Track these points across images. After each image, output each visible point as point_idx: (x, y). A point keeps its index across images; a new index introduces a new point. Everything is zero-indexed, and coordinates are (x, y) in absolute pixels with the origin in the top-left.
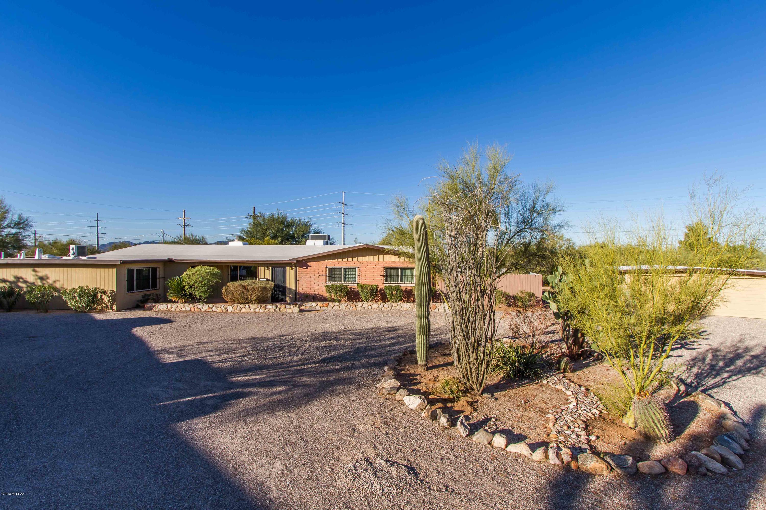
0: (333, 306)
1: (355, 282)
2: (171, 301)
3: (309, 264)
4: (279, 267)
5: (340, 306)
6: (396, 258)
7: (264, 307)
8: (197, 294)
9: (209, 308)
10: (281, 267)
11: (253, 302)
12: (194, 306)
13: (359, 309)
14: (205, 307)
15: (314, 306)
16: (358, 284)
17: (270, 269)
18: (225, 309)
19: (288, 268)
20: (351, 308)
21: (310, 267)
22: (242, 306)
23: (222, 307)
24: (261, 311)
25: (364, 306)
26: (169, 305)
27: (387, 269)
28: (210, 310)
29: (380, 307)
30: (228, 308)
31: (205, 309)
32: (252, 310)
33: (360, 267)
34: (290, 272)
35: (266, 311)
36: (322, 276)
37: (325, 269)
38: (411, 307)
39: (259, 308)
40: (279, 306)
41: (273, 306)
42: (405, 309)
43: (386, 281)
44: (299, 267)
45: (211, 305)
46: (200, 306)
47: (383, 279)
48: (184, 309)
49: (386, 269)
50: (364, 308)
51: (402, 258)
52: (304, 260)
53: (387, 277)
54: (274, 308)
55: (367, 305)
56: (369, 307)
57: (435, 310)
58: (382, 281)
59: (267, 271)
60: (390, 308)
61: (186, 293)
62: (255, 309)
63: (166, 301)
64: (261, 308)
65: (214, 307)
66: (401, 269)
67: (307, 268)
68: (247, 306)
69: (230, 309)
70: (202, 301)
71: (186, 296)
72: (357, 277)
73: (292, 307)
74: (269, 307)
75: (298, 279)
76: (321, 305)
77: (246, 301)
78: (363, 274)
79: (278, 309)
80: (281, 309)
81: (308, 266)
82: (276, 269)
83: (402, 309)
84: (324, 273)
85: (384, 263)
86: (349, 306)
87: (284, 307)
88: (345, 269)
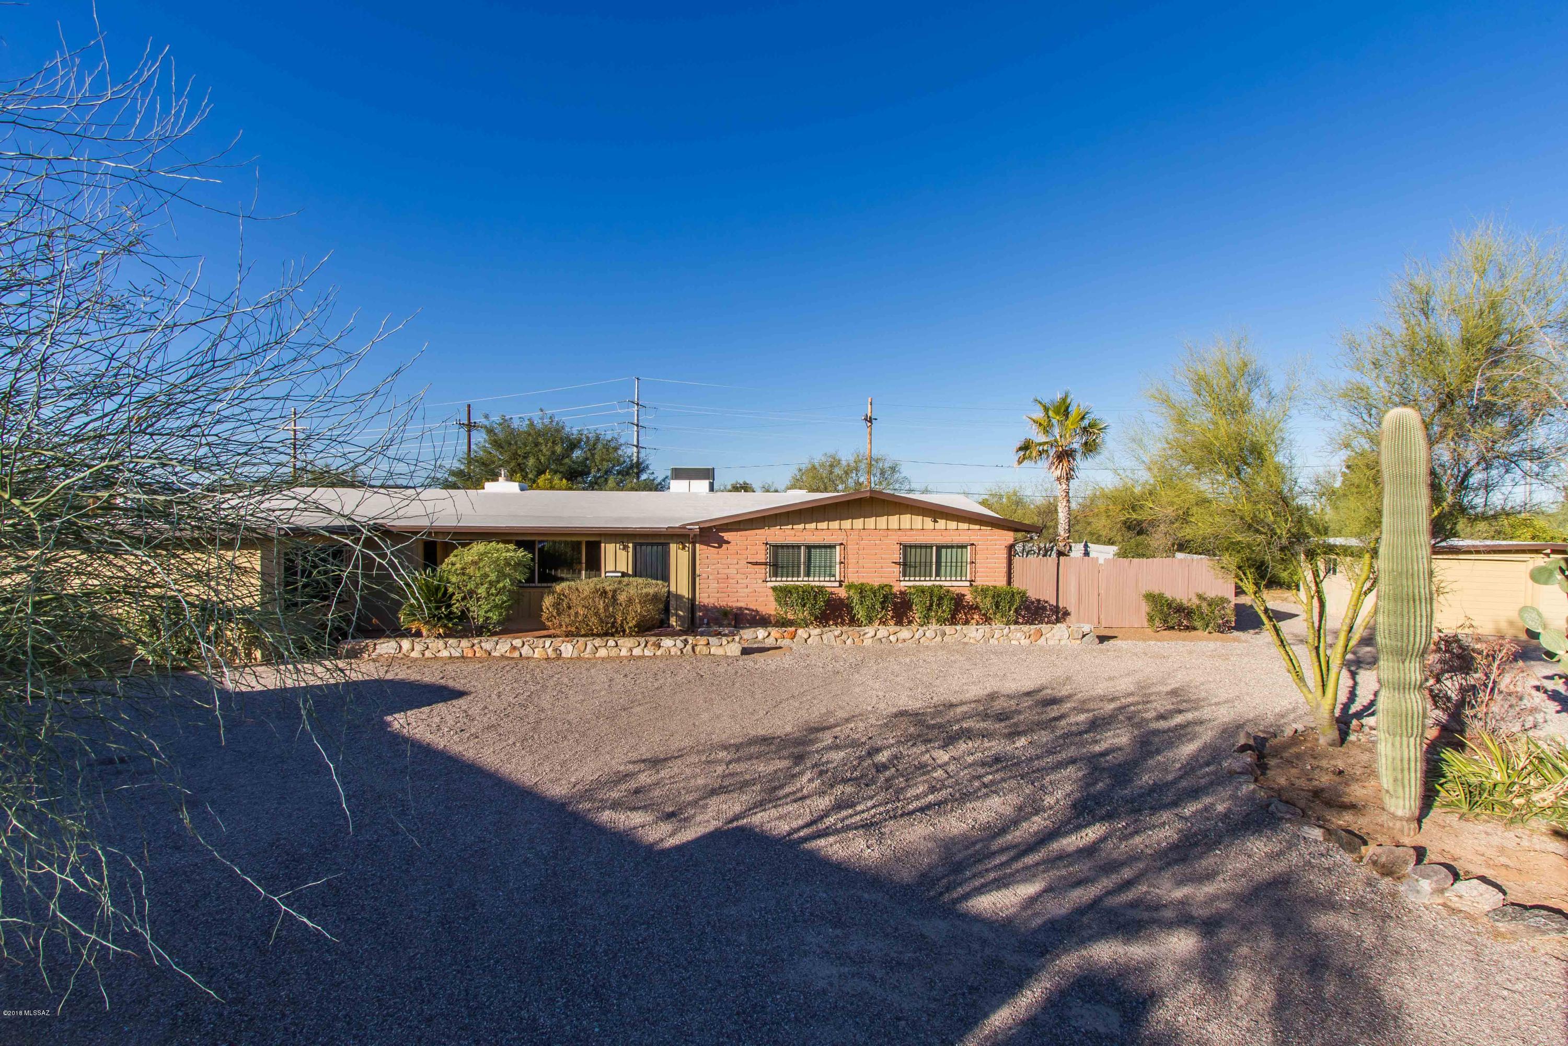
0: (806, 636)
1: (833, 579)
2: (407, 634)
3: (726, 536)
4: (652, 544)
5: (824, 637)
6: (929, 523)
7: (654, 644)
8: (479, 612)
9: (514, 648)
10: (658, 544)
11: (624, 631)
12: (473, 645)
13: (868, 642)
14: (502, 646)
15: (760, 637)
16: (840, 582)
17: (631, 550)
18: (555, 650)
19: (673, 547)
20: (849, 642)
21: (728, 543)
22: (598, 642)
23: (547, 645)
24: (647, 653)
25: (879, 635)
26: (406, 644)
27: (906, 548)
28: (516, 654)
29: (917, 636)
30: (562, 648)
31: (503, 651)
32: (624, 652)
33: (844, 542)
34: (679, 557)
35: (659, 653)
36: (756, 564)
37: (764, 547)
38: (987, 635)
39: (643, 645)
40: (691, 639)
41: (678, 642)
42: (972, 641)
43: (904, 575)
44: (701, 543)
45: (517, 642)
46: (487, 646)
47: (897, 569)
48: (445, 654)
49: (905, 546)
50: (880, 639)
51: (942, 523)
52: (714, 526)
53: (906, 567)
54: (680, 644)
55: (886, 634)
56: (891, 637)
57: (1039, 642)
58: (897, 574)
59: (622, 554)
60: (939, 639)
61: (451, 613)
62: (631, 650)
63: (398, 632)
64: (646, 646)
65: (526, 647)
66: (937, 547)
67: (720, 547)
68: (611, 643)
69: (567, 649)
70: (489, 630)
71: (450, 620)
72: (838, 566)
73: (725, 642)
74: (667, 642)
75: (698, 572)
76: (778, 635)
77: (611, 630)
78: (852, 560)
79: (689, 647)
80: (698, 649)
81: (722, 542)
82: (644, 548)
83: (966, 640)
84: (762, 558)
85: (900, 533)
86: (844, 637)
87: (705, 643)
88: (809, 548)
